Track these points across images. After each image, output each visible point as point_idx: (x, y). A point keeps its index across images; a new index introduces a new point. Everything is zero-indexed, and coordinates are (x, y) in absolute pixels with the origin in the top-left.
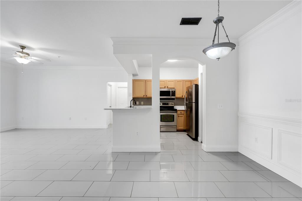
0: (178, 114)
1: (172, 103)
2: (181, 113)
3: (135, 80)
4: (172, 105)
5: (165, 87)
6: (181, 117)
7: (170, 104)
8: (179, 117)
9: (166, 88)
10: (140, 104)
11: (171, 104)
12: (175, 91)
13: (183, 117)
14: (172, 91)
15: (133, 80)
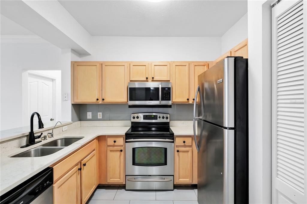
0: (177, 146)
1: (165, 115)
2: (184, 142)
3: (76, 62)
4: (165, 120)
5: (147, 78)
6: (185, 154)
7: (160, 117)
8: (180, 154)
9: (150, 79)
10: (95, 119)
11: (163, 118)
12: (169, 89)
13: (190, 154)
14: (162, 88)
15: (72, 62)
